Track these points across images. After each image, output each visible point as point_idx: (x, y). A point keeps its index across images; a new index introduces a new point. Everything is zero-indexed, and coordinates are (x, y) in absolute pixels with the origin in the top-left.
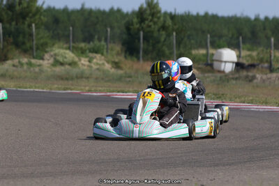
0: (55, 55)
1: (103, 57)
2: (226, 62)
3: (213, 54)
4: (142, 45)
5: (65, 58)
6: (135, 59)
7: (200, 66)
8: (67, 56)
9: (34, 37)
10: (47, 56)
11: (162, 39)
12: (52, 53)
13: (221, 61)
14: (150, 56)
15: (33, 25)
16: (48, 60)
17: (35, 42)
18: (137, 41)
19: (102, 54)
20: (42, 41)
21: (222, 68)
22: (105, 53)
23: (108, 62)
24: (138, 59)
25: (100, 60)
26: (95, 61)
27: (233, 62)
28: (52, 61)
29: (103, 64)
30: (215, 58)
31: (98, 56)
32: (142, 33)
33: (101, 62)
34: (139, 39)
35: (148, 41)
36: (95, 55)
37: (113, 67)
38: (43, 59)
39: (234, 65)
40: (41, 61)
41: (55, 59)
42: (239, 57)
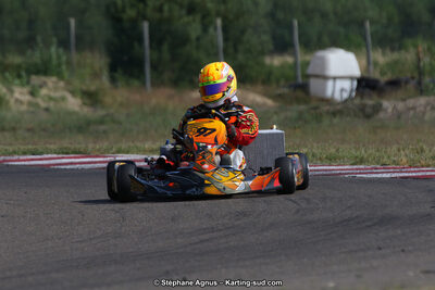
1: (62, 84)
2: (335, 78)
3: (307, 64)
4: (147, 52)
6: (136, 83)
7: (279, 92)
13: (326, 78)
14: (167, 75)
18: (136, 44)
19: (60, 76)
21: (329, 93)
22: (66, 74)
23: (73, 93)
24: (144, 83)
25: (56, 89)
26: (44, 92)
27: (352, 78)
29: (63, 99)
30: (310, 70)
31: (51, 81)
32: (146, 26)
34: (141, 40)
36: (43, 78)
37: (84, 104)
39: (355, 83)
42: (369, 64)
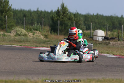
0: (17, 31)
1: (40, 33)
2: (99, 36)
4: (59, 27)
5: (21, 32)
6: (56, 34)
7: (87, 38)
8: (22, 31)
9: (7, 22)
10: (13, 31)
11: (69, 25)
12: (15, 30)
13: (97, 36)
14: (63, 33)
15: (7, 16)
16: (13, 33)
17: (7, 24)
18: (56, 25)
19: (39, 31)
20: (11, 24)
21: (98, 40)
22: (41, 31)
23: (42, 35)
24: (58, 34)
25: (38, 34)
26: (36, 34)
27: (103, 37)
28: (15, 34)
30: (94, 34)
31: (37, 32)
32: (59, 21)
33: (39, 35)
35: (62, 26)
36: (36, 31)
37: (44, 37)
38: (11, 33)
39: (103, 38)
40: (10, 34)
41: (16, 33)
42: (107, 34)
